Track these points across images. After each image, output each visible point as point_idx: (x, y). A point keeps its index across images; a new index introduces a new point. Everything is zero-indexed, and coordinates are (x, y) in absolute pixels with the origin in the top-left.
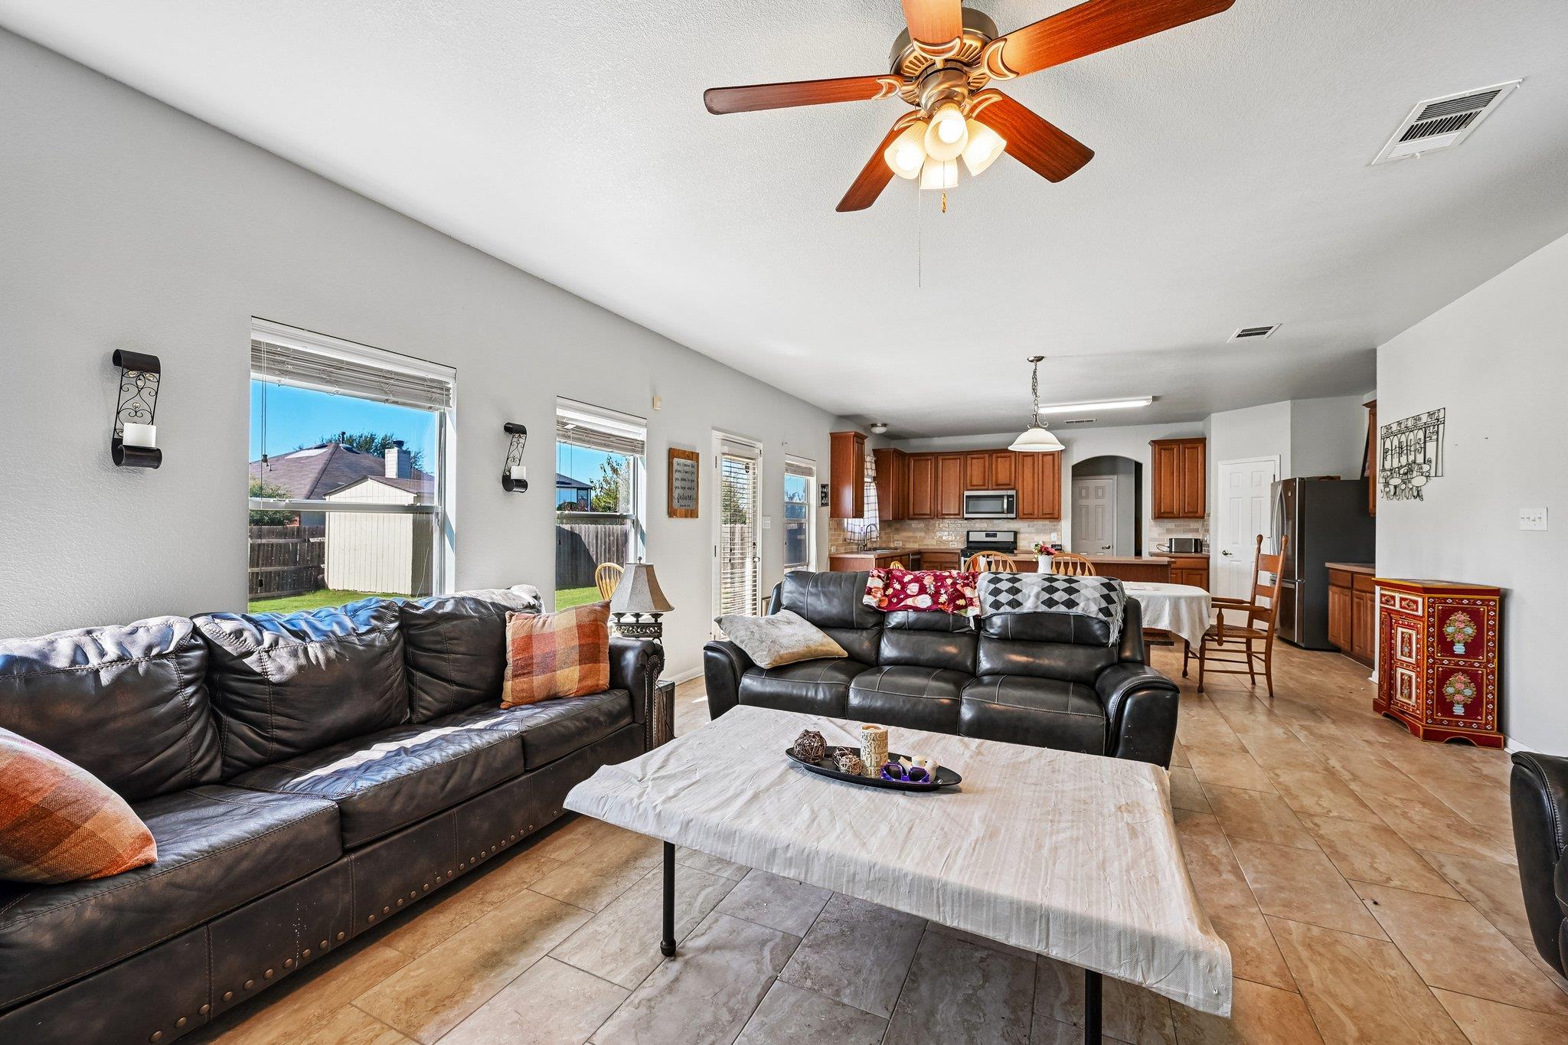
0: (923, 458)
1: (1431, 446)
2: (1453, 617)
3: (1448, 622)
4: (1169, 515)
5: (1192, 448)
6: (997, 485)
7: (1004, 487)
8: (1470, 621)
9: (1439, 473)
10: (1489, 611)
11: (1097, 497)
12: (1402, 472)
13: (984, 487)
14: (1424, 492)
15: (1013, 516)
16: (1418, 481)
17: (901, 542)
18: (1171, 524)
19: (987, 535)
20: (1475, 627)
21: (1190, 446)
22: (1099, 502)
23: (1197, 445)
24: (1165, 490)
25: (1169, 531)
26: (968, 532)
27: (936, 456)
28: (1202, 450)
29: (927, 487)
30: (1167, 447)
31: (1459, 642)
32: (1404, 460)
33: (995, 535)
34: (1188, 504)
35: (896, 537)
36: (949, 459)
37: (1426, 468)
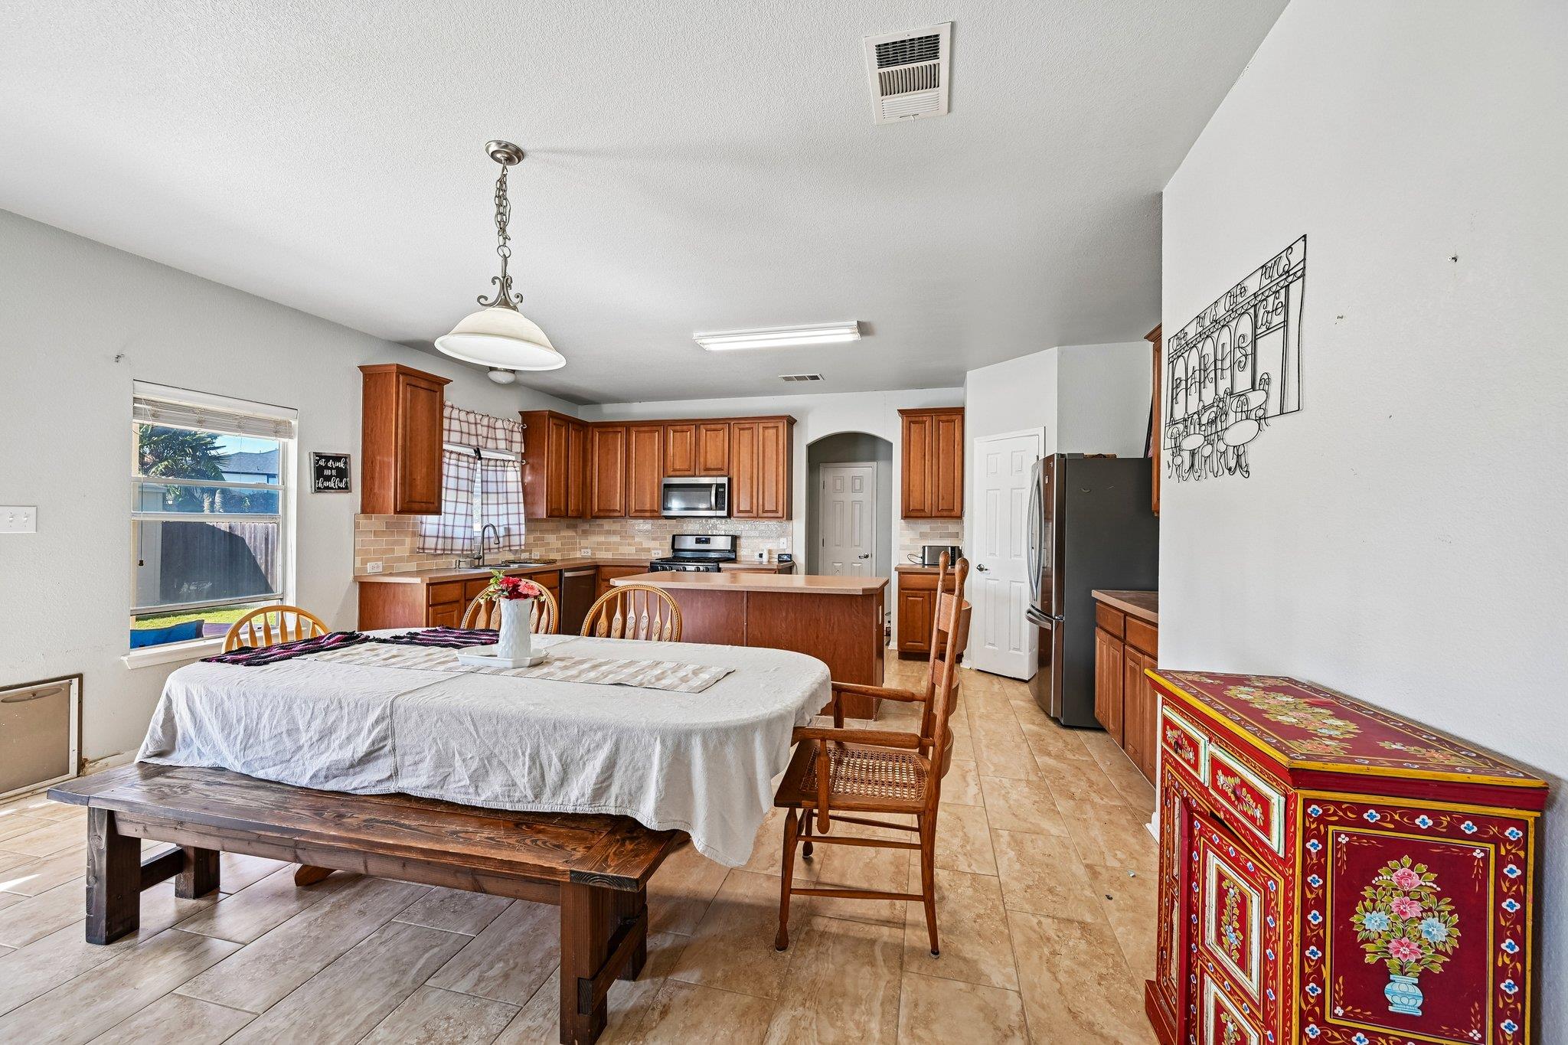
0: (610, 430)
1: (1269, 347)
2: (1384, 877)
3: (1368, 892)
4: (919, 514)
5: (948, 421)
6: (707, 469)
7: (715, 473)
8: (1439, 896)
9: (1291, 404)
10: (1501, 862)
11: (854, 491)
12: (1204, 420)
13: (687, 473)
14: (1252, 458)
15: (724, 513)
16: (1238, 432)
17: (589, 551)
18: (925, 526)
19: (698, 541)
20: (1456, 918)
21: (944, 418)
22: (858, 496)
23: (954, 417)
24: (916, 479)
25: (923, 535)
26: (674, 536)
27: (628, 426)
28: (960, 424)
29: (616, 472)
30: (917, 419)
31: (1402, 971)
32: (1208, 396)
33: (707, 541)
34: (943, 499)
35: (584, 543)
36: (645, 432)
37: (1256, 398)
